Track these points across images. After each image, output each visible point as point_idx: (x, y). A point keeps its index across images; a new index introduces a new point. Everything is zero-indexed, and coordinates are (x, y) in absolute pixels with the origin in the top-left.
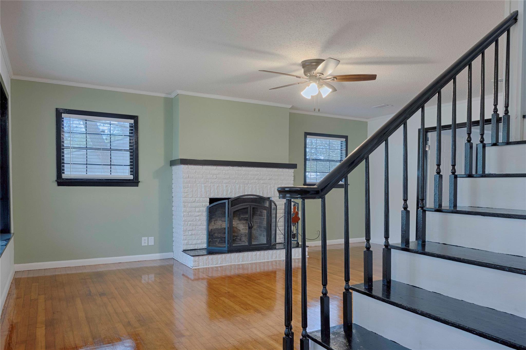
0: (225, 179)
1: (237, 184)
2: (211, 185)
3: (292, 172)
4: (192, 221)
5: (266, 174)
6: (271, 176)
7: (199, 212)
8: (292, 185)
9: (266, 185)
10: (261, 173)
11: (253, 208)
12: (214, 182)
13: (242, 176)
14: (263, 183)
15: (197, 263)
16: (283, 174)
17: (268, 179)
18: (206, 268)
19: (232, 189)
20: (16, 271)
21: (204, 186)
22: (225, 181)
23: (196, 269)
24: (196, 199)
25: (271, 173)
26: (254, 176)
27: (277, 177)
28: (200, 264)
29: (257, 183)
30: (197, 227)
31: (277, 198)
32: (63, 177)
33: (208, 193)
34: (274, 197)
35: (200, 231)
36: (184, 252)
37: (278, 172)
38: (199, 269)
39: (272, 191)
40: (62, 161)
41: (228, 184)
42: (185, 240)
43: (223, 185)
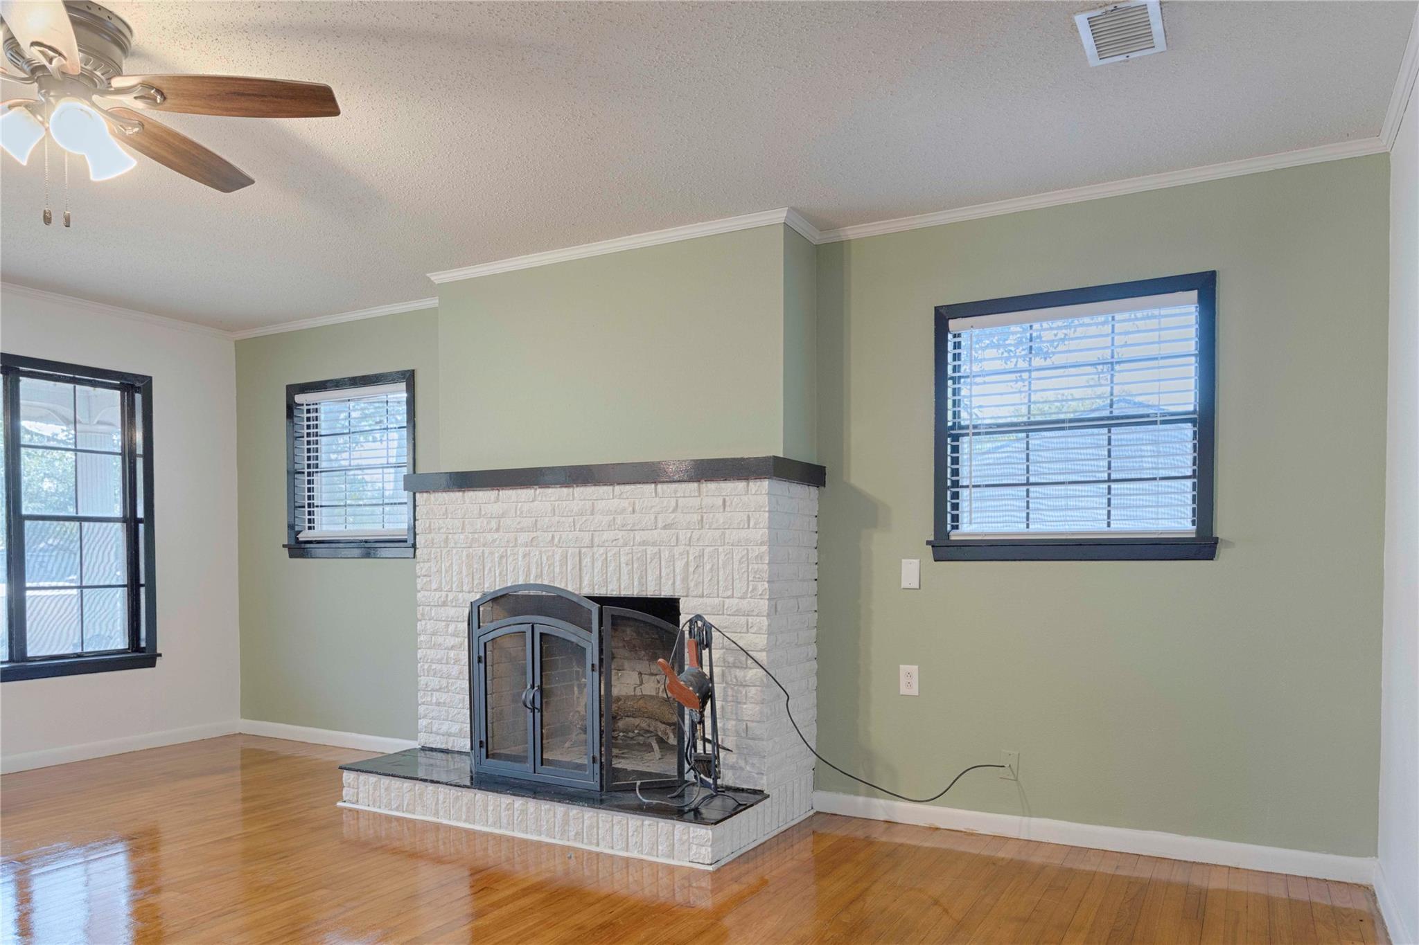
1: (557, 546)
2: (483, 552)
3: (759, 491)
4: (439, 662)
5: (652, 507)
6: (673, 516)
7: (455, 635)
8: (764, 548)
9: (656, 549)
10: (634, 504)
11: (542, 634)
12: (494, 541)
13: (571, 519)
14: (644, 543)
15: (352, 791)
16: (720, 502)
17: (660, 525)
18: (374, 813)
19: (540, 565)
20: (240, 733)
21: (468, 556)
22: (523, 537)
23: (350, 810)
24: (447, 596)
25: (673, 504)
26: (612, 517)
27: (696, 517)
28: (361, 795)
29: (621, 542)
30: (450, 681)
31: (701, 600)
32: (302, 537)
33: (477, 576)
34: (687, 596)
35: (458, 696)
36: (422, 754)
37: (700, 496)
38: (357, 811)
39: (678, 570)
40: (307, 502)
41: (532, 546)
42: (425, 717)
43: (516, 549)
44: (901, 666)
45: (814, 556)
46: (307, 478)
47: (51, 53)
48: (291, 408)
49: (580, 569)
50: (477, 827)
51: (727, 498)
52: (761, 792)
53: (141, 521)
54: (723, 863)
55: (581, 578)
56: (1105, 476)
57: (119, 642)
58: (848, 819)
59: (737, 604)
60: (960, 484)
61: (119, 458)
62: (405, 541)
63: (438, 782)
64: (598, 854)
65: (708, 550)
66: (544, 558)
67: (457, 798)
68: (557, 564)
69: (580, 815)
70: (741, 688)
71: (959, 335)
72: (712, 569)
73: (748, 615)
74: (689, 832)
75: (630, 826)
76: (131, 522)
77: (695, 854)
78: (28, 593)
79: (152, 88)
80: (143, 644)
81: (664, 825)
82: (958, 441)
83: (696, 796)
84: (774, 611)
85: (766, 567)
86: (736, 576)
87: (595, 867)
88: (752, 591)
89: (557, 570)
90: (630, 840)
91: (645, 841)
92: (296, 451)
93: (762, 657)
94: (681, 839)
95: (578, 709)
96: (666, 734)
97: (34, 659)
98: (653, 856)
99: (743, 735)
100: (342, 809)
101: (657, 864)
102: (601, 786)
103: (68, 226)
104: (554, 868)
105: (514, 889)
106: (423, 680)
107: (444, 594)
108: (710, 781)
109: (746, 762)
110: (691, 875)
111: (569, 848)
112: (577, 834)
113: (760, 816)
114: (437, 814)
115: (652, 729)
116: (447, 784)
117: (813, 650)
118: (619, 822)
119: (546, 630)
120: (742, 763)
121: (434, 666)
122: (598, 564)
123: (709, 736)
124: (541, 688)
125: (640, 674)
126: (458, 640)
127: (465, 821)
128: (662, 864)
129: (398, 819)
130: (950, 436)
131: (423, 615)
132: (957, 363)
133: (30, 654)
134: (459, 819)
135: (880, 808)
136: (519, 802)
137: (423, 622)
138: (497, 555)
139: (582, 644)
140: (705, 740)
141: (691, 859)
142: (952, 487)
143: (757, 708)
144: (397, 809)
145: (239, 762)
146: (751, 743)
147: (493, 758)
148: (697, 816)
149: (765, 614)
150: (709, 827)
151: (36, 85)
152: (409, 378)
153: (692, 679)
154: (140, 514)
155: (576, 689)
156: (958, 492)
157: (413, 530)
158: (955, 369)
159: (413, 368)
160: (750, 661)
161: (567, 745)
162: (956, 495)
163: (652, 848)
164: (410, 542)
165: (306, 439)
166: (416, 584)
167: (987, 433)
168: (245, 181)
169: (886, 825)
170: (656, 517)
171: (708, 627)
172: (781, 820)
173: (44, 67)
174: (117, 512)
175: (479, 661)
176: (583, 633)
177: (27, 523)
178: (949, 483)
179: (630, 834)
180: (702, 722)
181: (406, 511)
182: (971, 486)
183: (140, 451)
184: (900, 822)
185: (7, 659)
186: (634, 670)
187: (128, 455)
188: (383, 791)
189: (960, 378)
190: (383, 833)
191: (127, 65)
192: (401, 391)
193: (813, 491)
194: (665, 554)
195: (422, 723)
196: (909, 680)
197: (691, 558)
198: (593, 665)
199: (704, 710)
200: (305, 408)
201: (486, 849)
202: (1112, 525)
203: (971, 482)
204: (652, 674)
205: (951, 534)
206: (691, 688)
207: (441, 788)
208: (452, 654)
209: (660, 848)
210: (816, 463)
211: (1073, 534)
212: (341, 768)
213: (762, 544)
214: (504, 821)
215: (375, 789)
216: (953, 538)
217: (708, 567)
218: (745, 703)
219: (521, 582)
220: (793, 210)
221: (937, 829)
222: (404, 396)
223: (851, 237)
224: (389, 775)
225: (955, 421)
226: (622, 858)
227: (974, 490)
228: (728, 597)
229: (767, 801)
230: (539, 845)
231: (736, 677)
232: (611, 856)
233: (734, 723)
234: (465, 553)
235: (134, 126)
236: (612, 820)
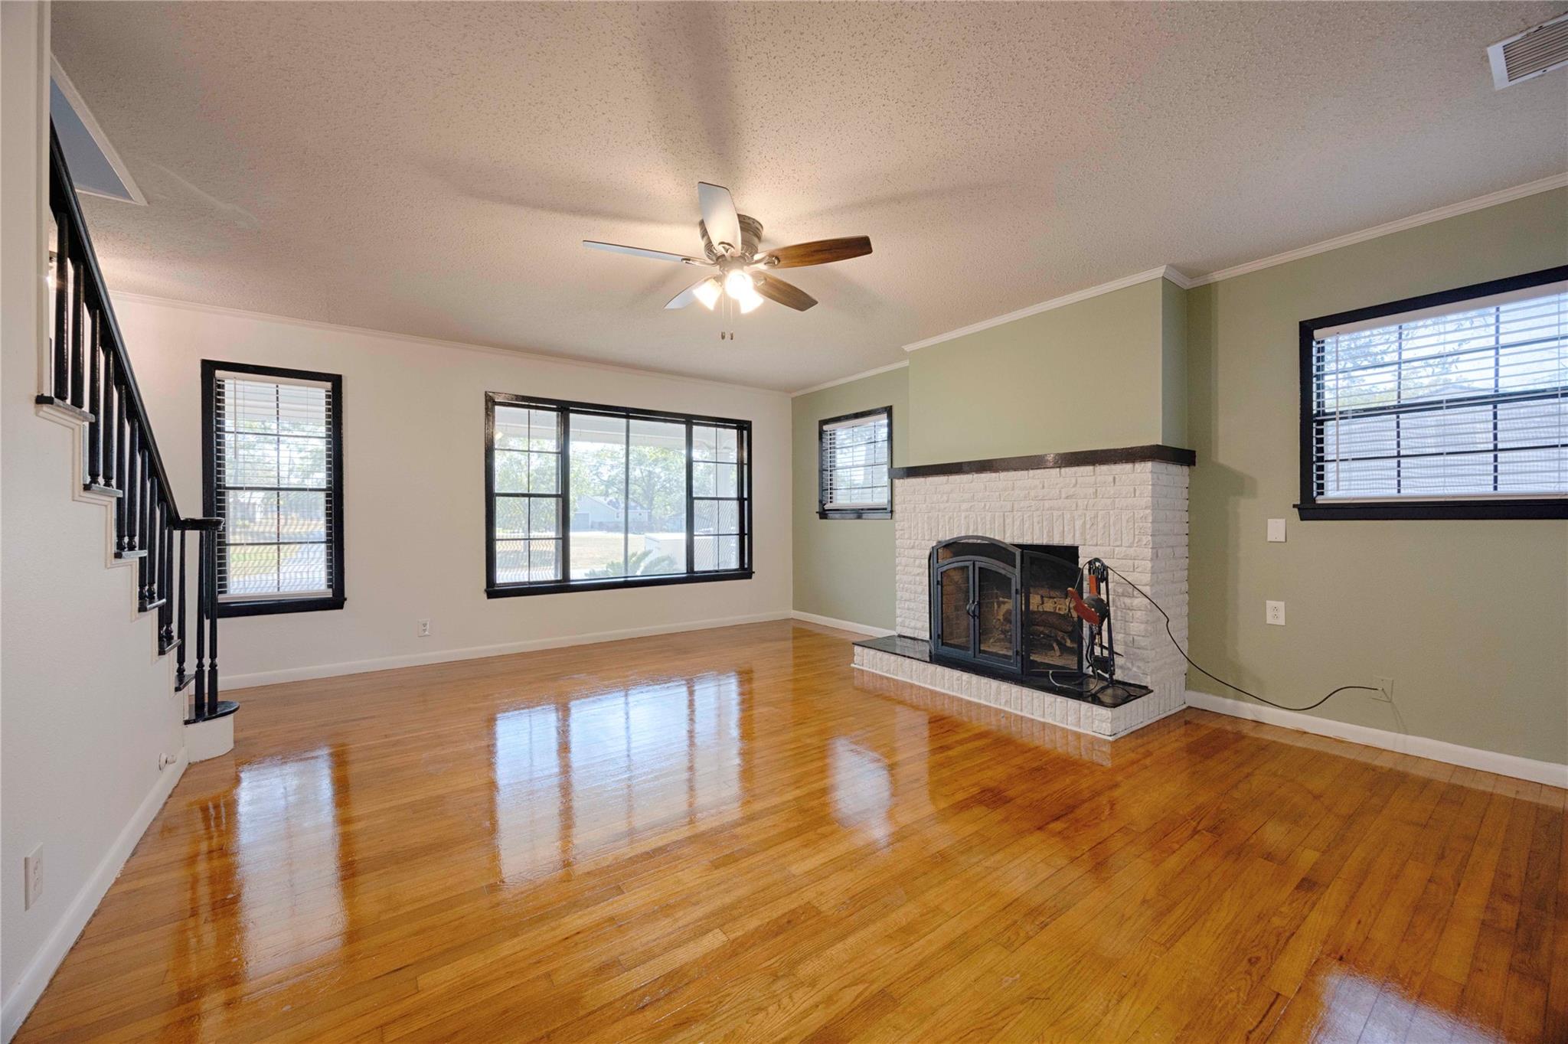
0: (963, 501)
1: (988, 511)
2: (938, 515)
3: (1145, 470)
4: (910, 583)
5: (1057, 484)
6: (1074, 489)
7: (920, 566)
8: (1149, 511)
9: (1060, 513)
10: (1044, 482)
11: (980, 568)
12: (945, 508)
13: (997, 494)
14: (1051, 508)
15: (859, 658)
16: (1111, 479)
17: (1063, 496)
18: (873, 673)
19: (976, 523)
20: (792, 619)
21: (928, 518)
22: (964, 506)
23: (858, 669)
24: (914, 543)
25: (1074, 481)
26: (1027, 492)
27: (1091, 491)
28: (865, 661)
29: (1033, 508)
30: (916, 595)
31: (1095, 548)
32: (827, 507)
33: (933, 531)
34: (1084, 545)
35: (921, 605)
36: (899, 639)
37: (1094, 475)
38: (863, 671)
39: (1077, 527)
40: (829, 487)
41: (970, 511)
42: (901, 616)
43: (959, 513)
44: (1268, 602)
45: (1186, 517)
46: (829, 473)
47: (727, 247)
48: (821, 433)
49: (1004, 527)
50: (938, 689)
51: (1117, 476)
52: (1146, 688)
53: (746, 499)
54: (1119, 736)
55: (1004, 531)
56: (1491, 447)
57: (733, 564)
58: (1219, 715)
59: (1125, 552)
60: (1325, 459)
61: (736, 466)
62: (886, 509)
63: (912, 658)
64: (1022, 717)
65: (1100, 513)
66: (979, 520)
67: (924, 670)
68: (988, 523)
69: (1009, 689)
70: (1128, 611)
71: (1323, 342)
72: (1104, 526)
73: (1135, 559)
74: (1092, 711)
75: (1046, 700)
76: (741, 499)
77: (1098, 727)
78: (695, 538)
79: (773, 256)
80: (746, 566)
81: (1073, 703)
82: (1323, 425)
83: (1094, 686)
84: (1155, 556)
85: (1150, 525)
86: (1124, 531)
87: (1020, 726)
88: (1137, 543)
89: (988, 526)
90: (1046, 710)
91: (1058, 713)
92: (824, 458)
93: (1147, 590)
94: (1086, 715)
95: (998, 617)
96: (1064, 639)
97: (697, 573)
98: (1063, 723)
99: (1131, 645)
100: (854, 668)
101: (1067, 730)
102: (1022, 671)
103: (732, 339)
104: (991, 723)
105: (970, 734)
106: (899, 594)
107: (912, 541)
108: (1107, 676)
109: (1133, 665)
110: (1094, 741)
111: (1001, 711)
112: (1006, 701)
113: (1146, 705)
114: (911, 677)
115: (1053, 635)
116: (918, 660)
117: (1185, 587)
118: (1038, 697)
119: (983, 565)
120: (1129, 665)
121: (906, 586)
122: (1017, 523)
123: (1106, 644)
124: (979, 603)
125: (1042, 597)
126: (921, 570)
127: (929, 684)
128: (1071, 730)
129: (887, 678)
130: (1316, 421)
131: (899, 554)
132: (1320, 364)
133: (696, 569)
134: (925, 682)
135: (1248, 710)
136: (965, 676)
137: (900, 558)
138: (947, 517)
139: (1009, 575)
140: (1102, 647)
141: (1094, 730)
142: (1317, 461)
143: (1143, 626)
144: (886, 672)
145: (791, 635)
146: (1137, 651)
147: (946, 646)
148: (1095, 700)
149: (1149, 558)
150: (1109, 709)
151: (718, 267)
152: (889, 411)
153: (1092, 602)
154: (746, 496)
155: (995, 604)
156: (1323, 466)
157: (891, 502)
158: (1318, 369)
159: (889, 405)
160: (1136, 592)
161: (992, 640)
162: (1321, 468)
163: (1063, 718)
164: (889, 509)
165: (829, 451)
166: (895, 535)
167: (1354, 417)
168: (813, 303)
169: (1254, 724)
170: (1060, 491)
171: (1105, 568)
172: (1161, 709)
173: (724, 255)
174: (734, 494)
175: (938, 583)
176: (1010, 568)
177: (696, 501)
178: (1314, 459)
179: (1046, 706)
180: (1100, 633)
181: (886, 491)
182: (1338, 461)
183: (746, 461)
184: (1267, 722)
185: (685, 572)
186: (1038, 594)
187: (740, 464)
188: (878, 660)
189: (1323, 375)
190: (878, 686)
191: (760, 247)
192: (883, 419)
193: (1186, 469)
194: (1067, 516)
195: (899, 620)
196: (1276, 612)
197: (1088, 518)
198: (1016, 590)
199: (1102, 625)
200: (829, 433)
201: (943, 704)
202: (1499, 489)
203: (1338, 457)
204: (1051, 598)
205: (1317, 498)
206: (1093, 610)
207: (914, 662)
208: (918, 578)
209: (1069, 718)
210: (1186, 448)
211: (1454, 497)
212: (853, 644)
213: (1146, 508)
214: (956, 687)
215: (873, 658)
216: (1319, 502)
217: (1101, 525)
218: (1132, 622)
219: (963, 534)
220: (1172, 266)
221: (1305, 733)
222: (886, 421)
223: (1218, 280)
224: (881, 651)
225: (1319, 409)
226: (1040, 722)
227: (1341, 463)
228: (1118, 546)
229: (1152, 694)
230: (979, 706)
231: (1124, 603)
232: (1032, 720)
233: (1123, 635)
234: (926, 516)
235: (762, 280)
236: (1032, 696)
